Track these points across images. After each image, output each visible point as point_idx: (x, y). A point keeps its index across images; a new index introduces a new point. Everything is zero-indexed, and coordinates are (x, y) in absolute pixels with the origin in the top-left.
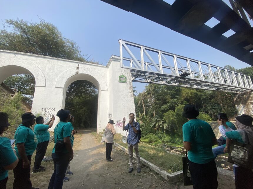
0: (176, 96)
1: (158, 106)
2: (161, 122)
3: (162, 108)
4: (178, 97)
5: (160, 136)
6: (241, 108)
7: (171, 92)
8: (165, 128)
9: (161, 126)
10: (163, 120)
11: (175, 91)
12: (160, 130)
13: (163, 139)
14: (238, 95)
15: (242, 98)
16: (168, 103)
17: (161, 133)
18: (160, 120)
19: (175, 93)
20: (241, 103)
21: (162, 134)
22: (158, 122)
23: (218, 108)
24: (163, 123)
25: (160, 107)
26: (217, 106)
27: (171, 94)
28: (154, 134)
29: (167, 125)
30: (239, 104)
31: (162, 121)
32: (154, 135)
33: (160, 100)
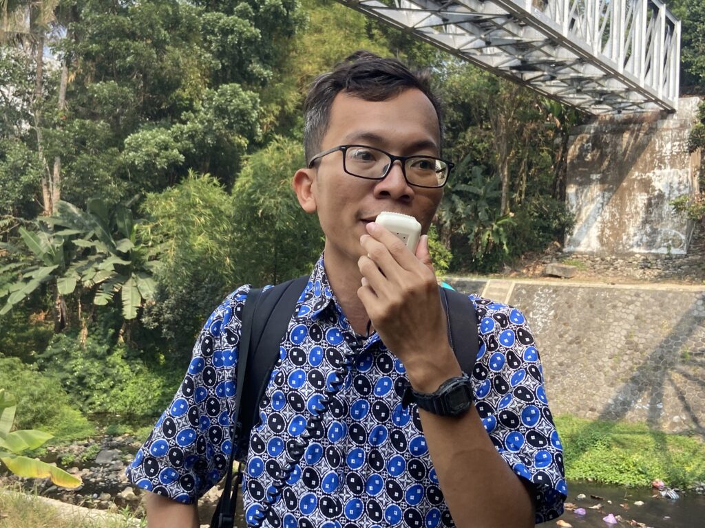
0: (256, 67)
1: (101, 124)
2: (108, 265)
3: (136, 149)
4: (267, 73)
5: (81, 380)
6: (592, 207)
7: (225, 20)
8: (129, 312)
9: (101, 300)
10: (126, 246)
11: (258, 21)
12: (85, 332)
13: (97, 398)
14: (595, 125)
15: (609, 150)
16: (184, 115)
17: (93, 355)
18: (101, 248)
19: (250, 41)
20: (598, 176)
21: (101, 358)
22: (82, 263)
23: (481, 191)
24: (122, 273)
25: (116, 140)
26: (479, 177)
27: (223, 44)
28: (31, 360)
29: (148, 288)
30: (585, 183)
31: (115, 260)
32: (28, 373)
33: (123, 75)
